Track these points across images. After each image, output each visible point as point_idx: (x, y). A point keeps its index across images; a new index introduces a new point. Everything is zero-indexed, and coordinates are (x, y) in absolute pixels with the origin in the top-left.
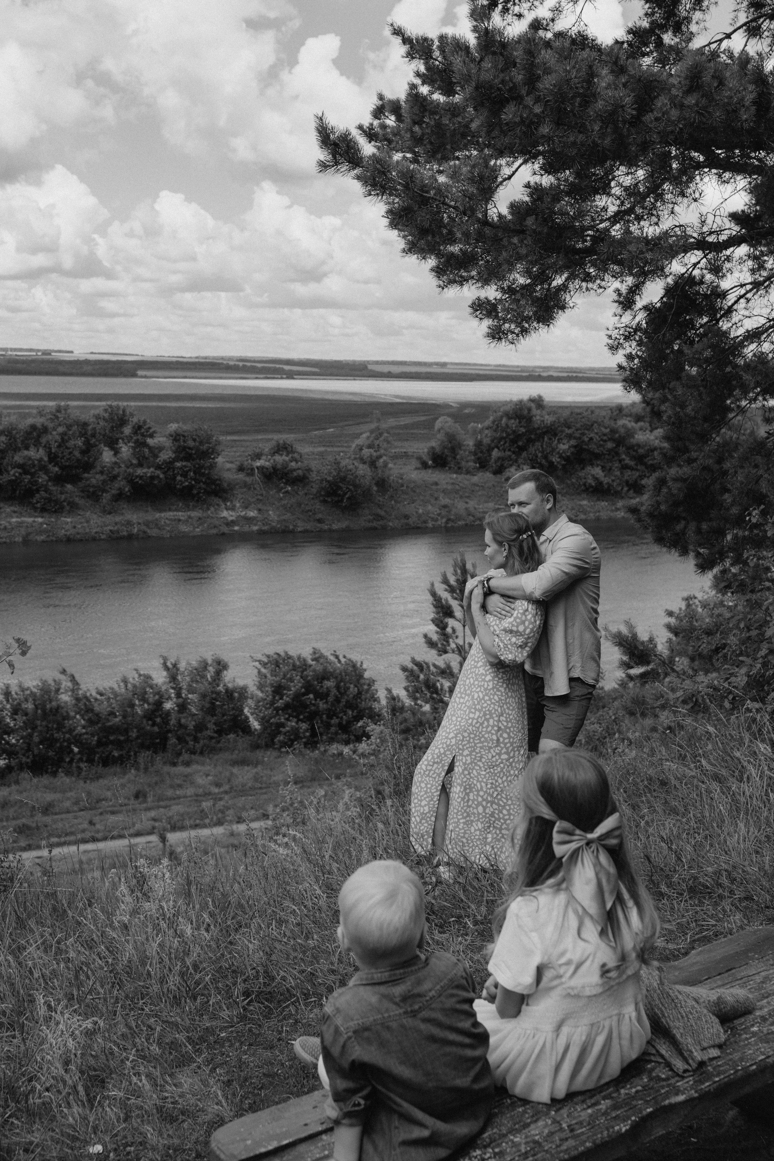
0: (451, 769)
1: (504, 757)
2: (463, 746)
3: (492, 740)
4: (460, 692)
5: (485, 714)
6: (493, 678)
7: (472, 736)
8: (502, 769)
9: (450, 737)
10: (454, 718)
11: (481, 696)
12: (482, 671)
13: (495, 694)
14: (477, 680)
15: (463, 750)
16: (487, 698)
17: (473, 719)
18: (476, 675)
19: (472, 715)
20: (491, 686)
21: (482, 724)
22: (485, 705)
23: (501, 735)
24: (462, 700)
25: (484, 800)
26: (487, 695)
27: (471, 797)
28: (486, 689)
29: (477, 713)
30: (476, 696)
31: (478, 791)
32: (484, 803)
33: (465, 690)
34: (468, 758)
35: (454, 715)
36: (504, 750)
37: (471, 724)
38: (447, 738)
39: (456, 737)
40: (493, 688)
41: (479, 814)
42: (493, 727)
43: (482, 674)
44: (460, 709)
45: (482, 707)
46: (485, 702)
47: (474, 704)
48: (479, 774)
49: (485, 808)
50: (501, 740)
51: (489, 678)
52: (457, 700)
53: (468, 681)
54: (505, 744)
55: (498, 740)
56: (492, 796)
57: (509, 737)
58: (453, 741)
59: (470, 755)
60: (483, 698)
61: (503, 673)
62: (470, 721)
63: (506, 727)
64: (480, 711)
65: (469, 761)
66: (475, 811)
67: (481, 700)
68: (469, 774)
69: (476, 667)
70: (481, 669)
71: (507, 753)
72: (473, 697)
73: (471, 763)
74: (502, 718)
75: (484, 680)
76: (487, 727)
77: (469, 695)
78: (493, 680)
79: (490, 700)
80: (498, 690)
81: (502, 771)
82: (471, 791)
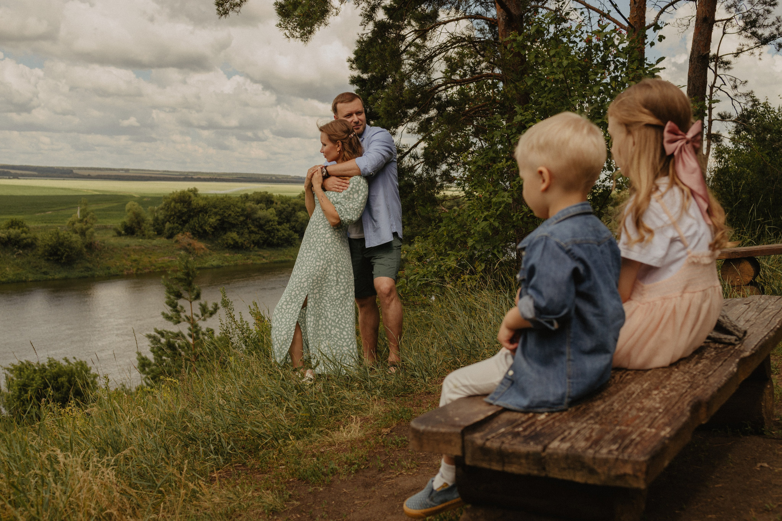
0: (305, 305)
1: (343, 292)
2: (313, 286)
3: (334, 280)
4: (306, 249)
5: (327, 262)
6: (332, 235)
7: (319, 279)
8: (342, 301)
9: (303, 281)
10: (304, 268)
11: (323, 249)
12: (322, 231)
13: (333, 247)
14: (319, 238)
15: (314, 289)
16: (327, 250)
17: (319, 266)
18: (318, 235)
19: (318, 264)
20: (330, 242)
21: (326, 269)
22: (327, 255)
23: (339, 277)
24: (308, 254)
25: (329, 324)
26: (327, 247)
27: (320, 323)
28: (326, 244)
29: (322, 262)
30: (319, 249)
31: (326, 318)
32: (330, 327)
33: (310, 247)
34: (317, 295)
35: (304, 266)
36: (342, 287)
37: (318, 270)
38: (300, 282)
39: (307, 280)
40: (331, 243)
41: (326, 335)
42: (333, 271)
43: (323, 234)
44: (308, 260)
45: (325, 257)
46: (327, 253)
47: (318, 255)
48: (325, 306)
49: (330, 331)
50: (339, 280)
51: (328, 236)
52: (305, 255)
53: (312, 240)
54: (342, 283)
55: (337, 280)
56: (334, 321)
57: (345, 278)
58: (306, 284)
59: (319, 292)
60: (325, 251)
61: (338, 232)
62: (317, 268)
63: (342, 271)
64: (323, 260)
65: (318, 297)
66: (324, 333)
67: (323, 252)
68: (318, 306)
69: (317, 229)
70: (322, 230)
71: (344, 290)
72: (317, 250)
73: (320, 298)
74: (339, 265)
75: (324, 238)
76: (330, 271)
77: (314, 250)
78: (331, 237)
79: (330, 251)
80: (335, 244)
81: (341, 302)
82: (320, 319)
